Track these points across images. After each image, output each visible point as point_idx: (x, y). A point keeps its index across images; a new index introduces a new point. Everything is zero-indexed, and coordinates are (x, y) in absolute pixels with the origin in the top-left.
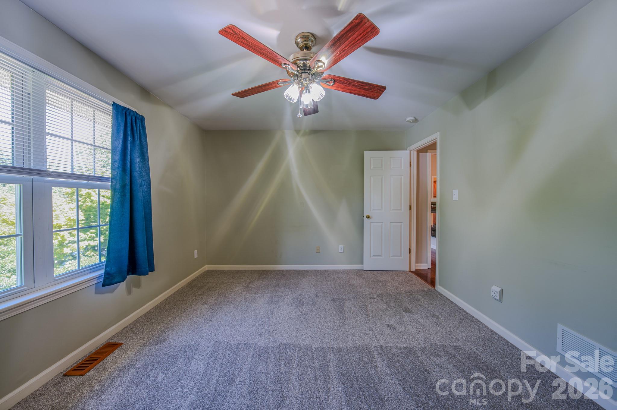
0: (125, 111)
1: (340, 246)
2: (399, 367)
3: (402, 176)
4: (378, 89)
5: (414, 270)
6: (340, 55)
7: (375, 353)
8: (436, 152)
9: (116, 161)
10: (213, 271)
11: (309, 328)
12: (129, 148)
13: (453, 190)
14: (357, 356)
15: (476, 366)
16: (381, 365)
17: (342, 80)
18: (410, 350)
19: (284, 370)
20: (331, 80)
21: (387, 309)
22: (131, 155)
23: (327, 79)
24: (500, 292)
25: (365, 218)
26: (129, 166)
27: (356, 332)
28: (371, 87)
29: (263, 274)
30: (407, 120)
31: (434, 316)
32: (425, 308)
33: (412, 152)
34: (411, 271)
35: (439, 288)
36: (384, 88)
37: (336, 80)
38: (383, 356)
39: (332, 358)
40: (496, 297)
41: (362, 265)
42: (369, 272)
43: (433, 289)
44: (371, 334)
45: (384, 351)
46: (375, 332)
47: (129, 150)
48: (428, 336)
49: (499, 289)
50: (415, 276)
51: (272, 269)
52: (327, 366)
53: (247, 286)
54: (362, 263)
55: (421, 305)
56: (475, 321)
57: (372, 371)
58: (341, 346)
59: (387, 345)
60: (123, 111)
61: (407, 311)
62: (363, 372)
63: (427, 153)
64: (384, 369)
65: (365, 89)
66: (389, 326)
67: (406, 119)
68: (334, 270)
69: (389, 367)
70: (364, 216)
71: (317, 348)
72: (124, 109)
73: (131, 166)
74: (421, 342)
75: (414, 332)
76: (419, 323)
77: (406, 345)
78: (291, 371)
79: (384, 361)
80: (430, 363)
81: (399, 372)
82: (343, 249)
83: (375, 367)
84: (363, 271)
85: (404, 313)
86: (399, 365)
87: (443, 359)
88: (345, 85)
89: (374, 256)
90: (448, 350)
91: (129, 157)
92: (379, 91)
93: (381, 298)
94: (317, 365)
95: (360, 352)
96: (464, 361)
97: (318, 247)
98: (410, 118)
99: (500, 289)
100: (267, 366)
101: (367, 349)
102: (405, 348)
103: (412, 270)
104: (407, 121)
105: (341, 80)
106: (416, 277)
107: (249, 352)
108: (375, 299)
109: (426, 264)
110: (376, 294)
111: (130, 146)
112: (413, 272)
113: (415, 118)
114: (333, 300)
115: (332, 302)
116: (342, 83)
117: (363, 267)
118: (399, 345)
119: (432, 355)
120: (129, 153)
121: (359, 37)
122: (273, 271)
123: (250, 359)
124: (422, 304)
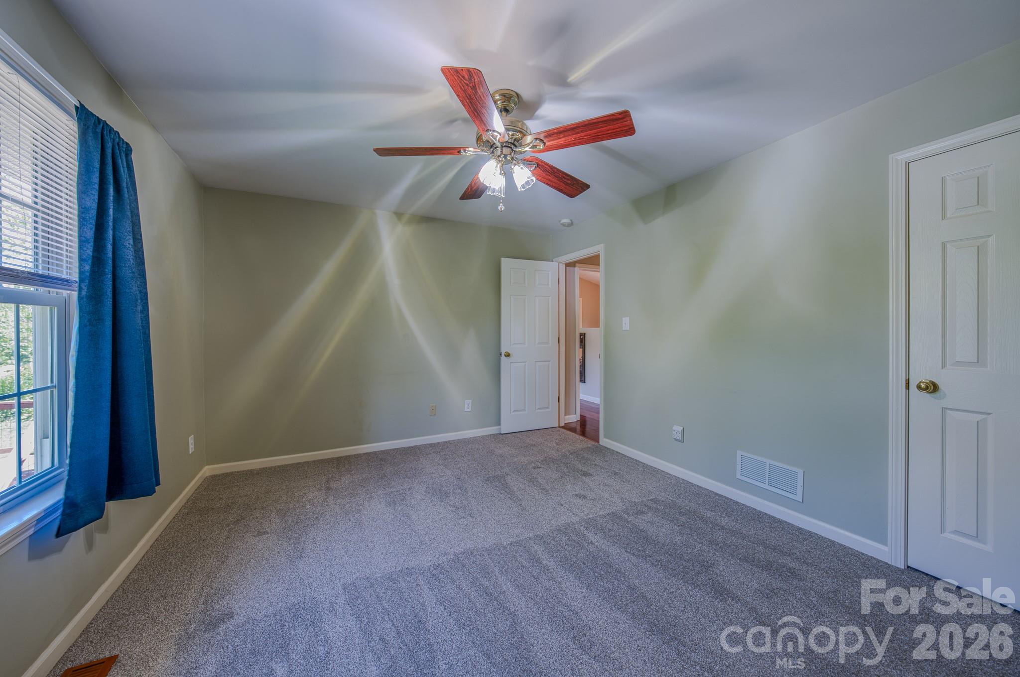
0: (101, 125)
1: (467, 402)
2: (615, 536)
3: (549, 297)
4: (581, 187)
5: (563, 425)
6: (573, 142)
7: (582, 529)
8: (599, 269)
9: (87, 241)
10: (226, 475)
11: (481, 523)
12: (111, 212)
13: (623, 318)
14: (565, 538)
15: (680, 513)
16: (597, 540)
17: (547, 167)
18: (614, 514)
19: (487, 583)
20: (534, 164)
21: (562, 477)
22: (114, 229)
23: (530, 161)
24: (682, 431)
25: (503, 357)
26: (110, 255)
27: (544, 513)
28: (575, 182)
29: (340, 462)
30: (562, 222)
31: (616, 474)
32: (601, 467)
33: (560, 265)
34: (559, 427)
35: (604, 441)
36: (588, 187)
37: (540, 165)
38: (593, 529)
39: (538, 549)
40: (678, 438)
41: (499, 427)
42: (509, 435)
43: (596, 444)
44: (563, 509)
45: (589, 523)
46: (566, 506)
47: (111, 219)
48: (623, 496)
49: (680, 429)
50: (569, 432)
51: (353, 453)
52: (539, 561)
53: (328, 488)
54: (499, 423)
55: (595, 465)
56: (655, 470)
57: (592, 549)
58: (539, 533)
59: (589, 517)
60: (96, 127)
61: (585, 474)
62: (583, 553)
63: (575, 267)
64: (602, 542)
65: (566, 184)
66: (576, 495)
67: (560, 221)
68: (458, 440)
69: (605, 539)
70: (501, 355)
71: (511, 544)
72: (99, 123)
73: (114, 253)
74: (621, 504)
75: (607, 496)
76: (606, 485)
77: (608, 511)
78: (497, 581)
79: (596, 534)
80: (641, 522)
81: (618, 540)
82: (470, 406)
83: (591, 543)
84: (501, 436)
85: (584, 478)
86: (613, 533)
87: (650, 515)
88: (547, 173)
89: (514, 411)
90: (648, 504)
91: (111, 232)
92: (580, 189)
93: (548, 466)
94: (525, 563)
95: (564, 533)
96: (667, 511)
97: (433, 406)
98: (566, 221)
99: (682, 428)
100: (459, 587)
101: (570, 527)
102: (608, 514)
103: (561, 426)
104: (561, 224)
105: (545, 166)
106: (571, 433)
107: (415, 580)
108: (540, 468)
109: (575, 416)
110: (537, 461)
111: (114, 209)
112: (563, 427)
113: (571, 220)
114: (488, 479)
115: (487, 482)
116: (545, 170)
117: (500, 429)
118: (600, 514)
119: (637, 513)
120: (111, 224)
121: (610, 132)
122: (358, 456)
123: (426, 588)
124: (596, 462)
